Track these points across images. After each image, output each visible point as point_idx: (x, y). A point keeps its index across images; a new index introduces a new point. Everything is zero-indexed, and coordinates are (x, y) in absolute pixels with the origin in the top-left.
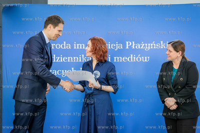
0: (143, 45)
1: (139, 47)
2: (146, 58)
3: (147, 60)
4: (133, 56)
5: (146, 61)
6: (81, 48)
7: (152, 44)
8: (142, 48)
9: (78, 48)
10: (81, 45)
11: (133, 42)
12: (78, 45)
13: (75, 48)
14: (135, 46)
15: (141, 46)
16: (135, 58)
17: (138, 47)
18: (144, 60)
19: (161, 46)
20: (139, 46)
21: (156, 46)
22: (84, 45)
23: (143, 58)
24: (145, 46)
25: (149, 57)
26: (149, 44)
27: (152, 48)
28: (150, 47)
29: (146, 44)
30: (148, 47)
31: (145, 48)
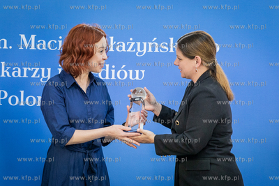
0: (133, 44)
1: (124, 50)
2: (137, 72)
3: (140, 77)
4: (110, 68)
5: (137, 78)
7: (150, 44)
8: (129, 50)
11: (112, 38)
14: (115, 46)
15: (127, 47)
16: (113, 71)
17: (121, 48)
18: (134, 76)
19: (169, 47)
20: (124, 46)
21: (159, 48)
22: (5, 41)
23: (131, 71)
24: (135, 46)
25: (143, 71)
26: (145, 44)
27: (150, 50)
28: (148, 49)
29: (139, 44)
30: (142, 48)
31: (137, 51)
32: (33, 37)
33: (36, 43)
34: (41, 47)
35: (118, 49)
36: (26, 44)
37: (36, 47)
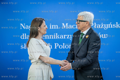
0: (103, 25)
1: (100, 27)
2: (105, 35)
3: (106, 37)
6: (55, 28)
7: (109, 25)
9: (53, 28)
10: (55, 26)
11: (95, 23)
12: (53, 26)
13: (51, 28)
14: (96, 26)
15: (101, 26)
18: (104, 37)
19: (116, 25)
21: (113, 26)
22: (57, 26)
23: (102, 35)
25: (107, 35)
26: (107, 25)
27: (109, 27)
28: (108, 27)
29: (105, 25)
30: (106, 26)
31: (104, 28)
32: (67, 24)
33: (68, 26)
34: (70, 27)
35: (97, 27)
36: (65, 27)
37: (68, 27)
